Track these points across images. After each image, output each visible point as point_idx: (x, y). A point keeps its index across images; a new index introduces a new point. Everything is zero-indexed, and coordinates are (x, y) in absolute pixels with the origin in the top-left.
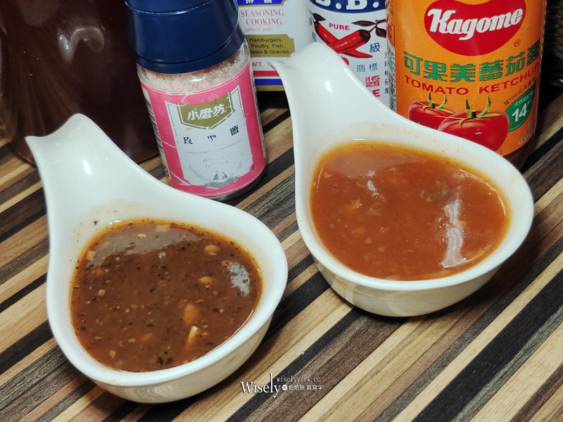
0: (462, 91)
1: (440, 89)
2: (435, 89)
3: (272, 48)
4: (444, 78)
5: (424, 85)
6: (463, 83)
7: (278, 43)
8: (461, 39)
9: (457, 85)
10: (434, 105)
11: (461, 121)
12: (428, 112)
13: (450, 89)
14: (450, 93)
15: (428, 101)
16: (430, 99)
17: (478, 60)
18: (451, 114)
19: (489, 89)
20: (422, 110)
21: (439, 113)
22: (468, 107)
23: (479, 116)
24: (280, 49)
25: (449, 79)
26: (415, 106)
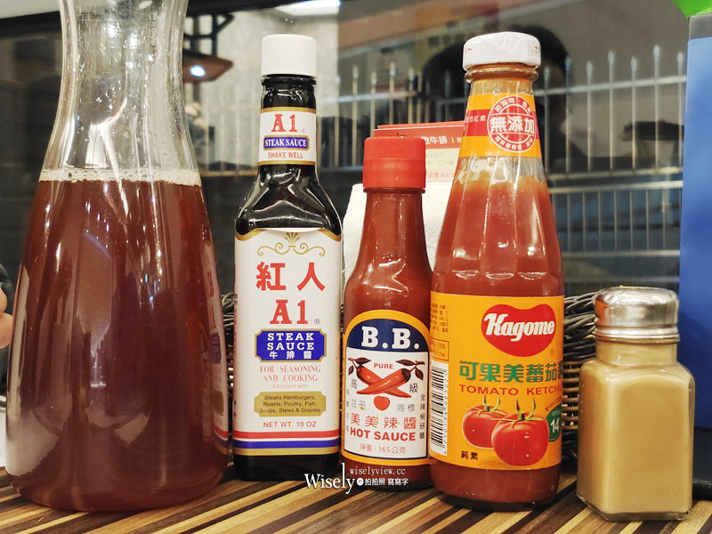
0: (513, 392)
1: (495, 390)
2: (489, 391)
3: (304, 406)
4: (498, 379)
5: (480, 388)
6: (514, 384)
7: (310, 401)
8: (512, 340)
9: (509, 386)
10: (489, 408)
11: (512, 423)
12: (483, 416)
13: (503, 389)
14: (503, 394)
15: (483, 404)
16: (485, 402)
17: (525, 361)
18: (504, 416)
19: (534, 391)
20: (477, 415)
21: (494, 415)
22: (518, 409)
23: (527, 418)
24: (311, 408)
25: (502, 379)
26: (470, 413)
